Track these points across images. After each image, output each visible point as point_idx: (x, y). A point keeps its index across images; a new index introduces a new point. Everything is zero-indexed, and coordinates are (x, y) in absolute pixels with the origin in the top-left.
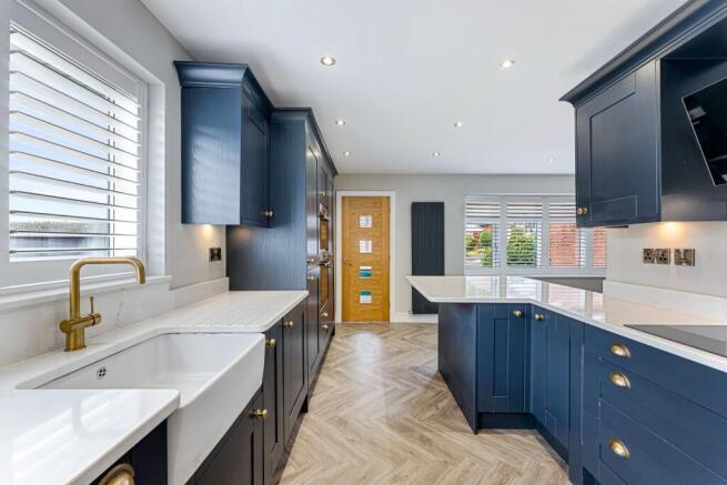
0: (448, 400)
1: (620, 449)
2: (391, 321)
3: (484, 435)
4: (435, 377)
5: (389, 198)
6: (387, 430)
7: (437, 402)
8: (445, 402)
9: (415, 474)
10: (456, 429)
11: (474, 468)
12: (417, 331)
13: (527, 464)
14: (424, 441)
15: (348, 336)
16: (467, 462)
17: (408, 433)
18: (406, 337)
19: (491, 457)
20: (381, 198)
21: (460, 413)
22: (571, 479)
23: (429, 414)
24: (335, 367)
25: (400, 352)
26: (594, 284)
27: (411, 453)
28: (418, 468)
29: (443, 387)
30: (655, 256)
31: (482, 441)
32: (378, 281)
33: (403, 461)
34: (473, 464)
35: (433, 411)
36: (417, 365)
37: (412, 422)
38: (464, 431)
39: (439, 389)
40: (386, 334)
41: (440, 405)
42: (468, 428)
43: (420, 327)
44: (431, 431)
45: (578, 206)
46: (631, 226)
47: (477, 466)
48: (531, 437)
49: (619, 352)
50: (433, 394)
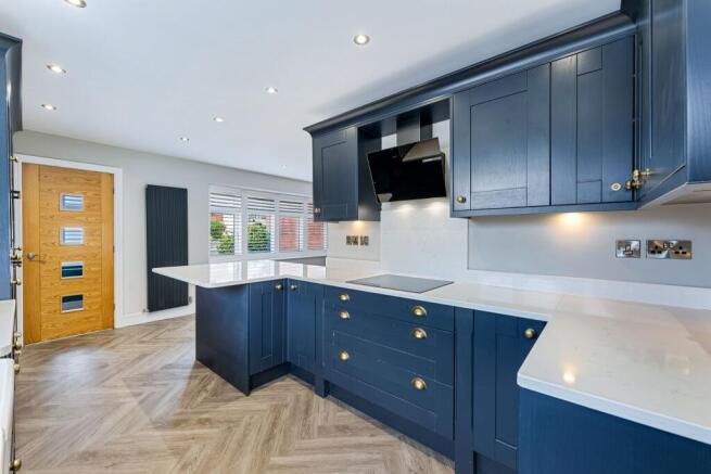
0: (215, 380)
1: (345, 356)
2: (116, 326)
3: (255, 394)
4: (196, 366)
5: (112, 175)
6: (157, 433)
7: (205, 386)
8: (213, 383)
9: (202, 454)
10: (230, 400)
11: (253, 420)
12: (158, 329)
13: (290, 397)
14: (202, 423)
15: (45, 361)
16: (247, 418)
17: (183, 425)
18: (145, 339)
19: (264, 406)
20: (99, 174)
21: (230, 386)
22: (317, 393)
23: (200, 399)
24: (39, 404)
25: (144, 356)
26: (321, 261)
27: (193, 438)
28: (204, 446)
29: (207, 372)
30: (352, 241)
31: (256, 398)
32: (97, 279)
33: (186, 449)
34: (251, 418)
35: (204, 395)
36: (170, 362)
37: (186, 413)
38: (237, 398)
39: (203, 375)
40: (113, 344)
41: (209, 387)
42: (241, 394)
43: (159, 325)
44: (207, 412)
45: (315, 208)
46: (341, 222)
47: (256, 417)
48: (288, 379)
49: (344, 298)
50: (197, 381)
